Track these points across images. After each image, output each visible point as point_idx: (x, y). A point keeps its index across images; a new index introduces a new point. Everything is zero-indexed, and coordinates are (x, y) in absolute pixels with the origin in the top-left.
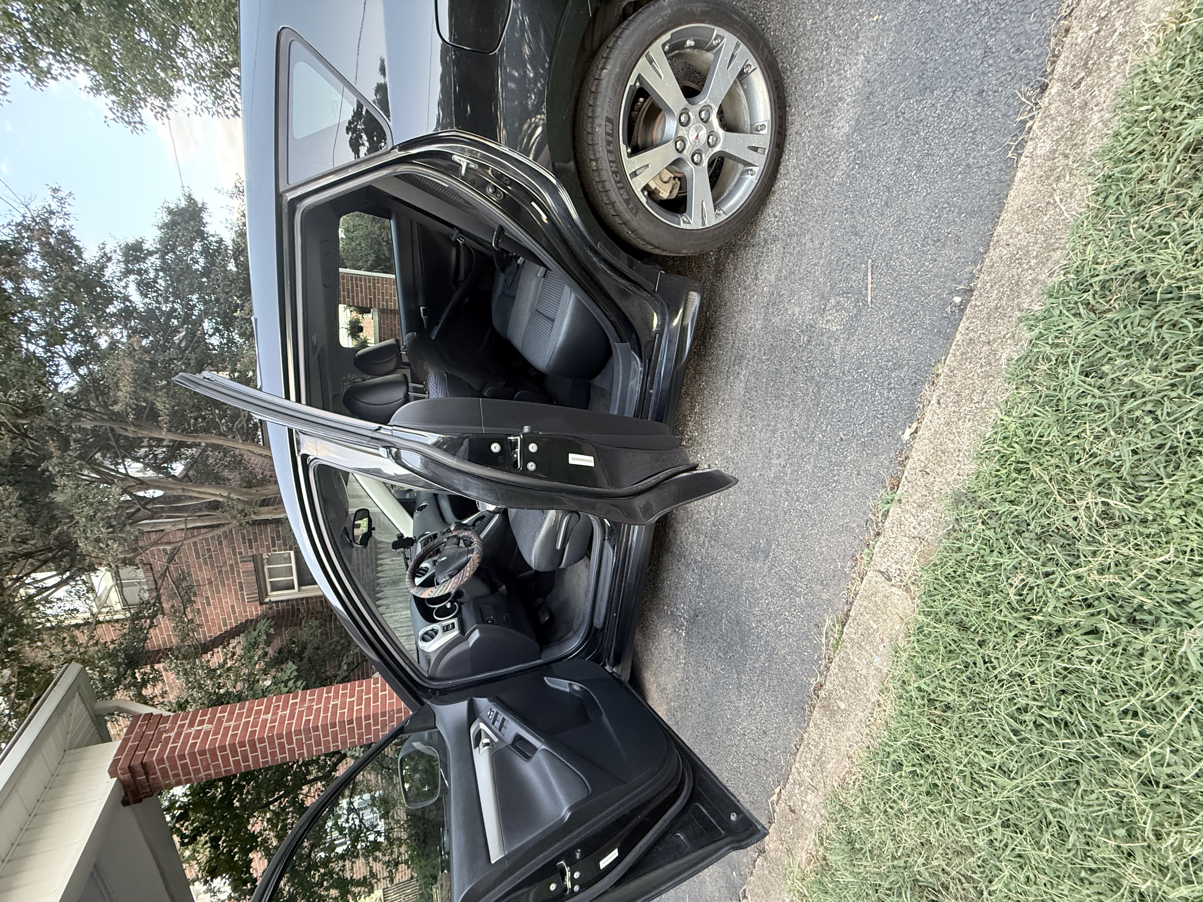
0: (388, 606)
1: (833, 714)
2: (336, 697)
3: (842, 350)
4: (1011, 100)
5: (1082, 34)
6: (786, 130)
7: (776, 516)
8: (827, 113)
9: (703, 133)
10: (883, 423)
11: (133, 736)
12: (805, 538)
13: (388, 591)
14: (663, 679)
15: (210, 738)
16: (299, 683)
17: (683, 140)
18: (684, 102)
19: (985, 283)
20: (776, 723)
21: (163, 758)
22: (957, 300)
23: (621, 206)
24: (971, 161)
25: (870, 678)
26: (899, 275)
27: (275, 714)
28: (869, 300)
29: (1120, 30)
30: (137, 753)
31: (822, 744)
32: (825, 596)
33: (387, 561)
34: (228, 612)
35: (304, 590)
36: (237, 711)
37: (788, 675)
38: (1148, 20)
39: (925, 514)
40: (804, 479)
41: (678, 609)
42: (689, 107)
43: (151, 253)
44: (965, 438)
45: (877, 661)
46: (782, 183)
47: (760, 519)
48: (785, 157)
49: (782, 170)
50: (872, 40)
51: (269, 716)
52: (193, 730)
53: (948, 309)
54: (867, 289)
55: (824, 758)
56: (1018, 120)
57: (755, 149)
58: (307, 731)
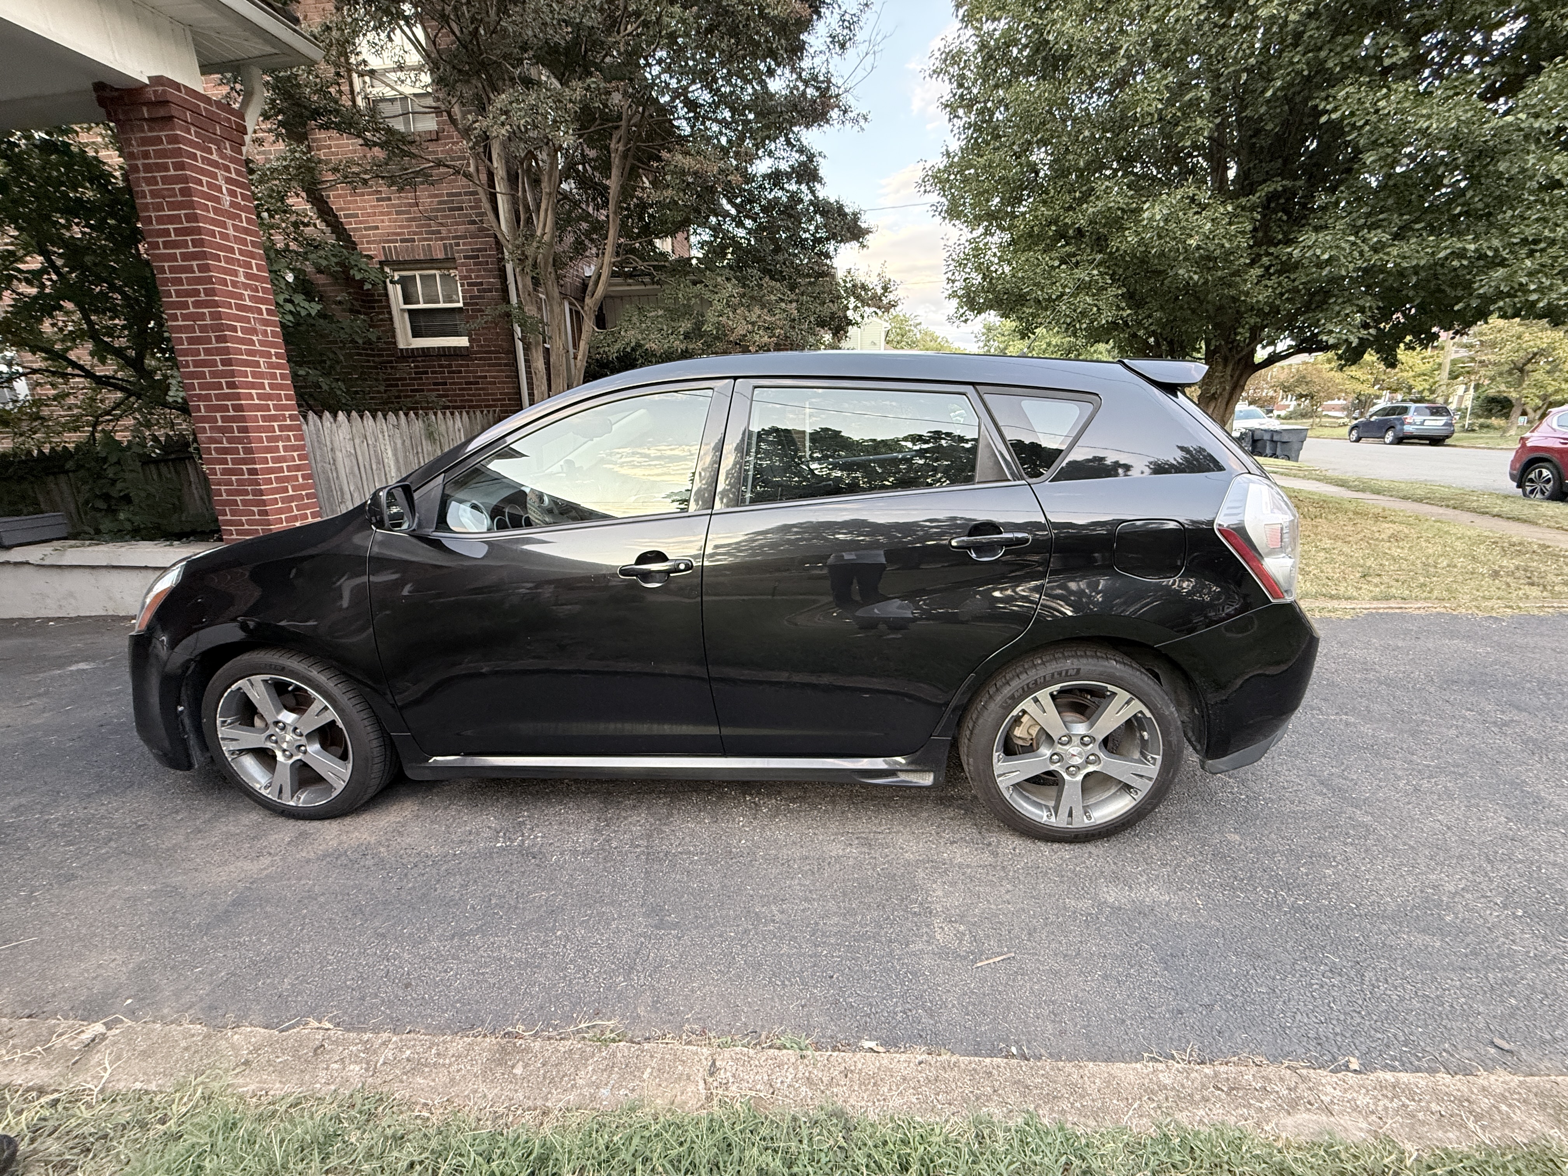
0: (398, 426)
1: (501, 1063)
2: (271, 365)
3: (922, 951)
4: (1184, 1040)
5: (1250, 1077)
6: (1089, 841)
7: (712, 926)
8: (1115, 878)
9: (1078, 761)
10: (869, 1016)
11: (214, 109)
12: (701, 966)
13: (418, 426)
14: (415, 828)
15: (210, 204)
16: (291, 318)
17: (1069, 742)
18: (1100, 738)
19: (1044, 1069)
20: (431, 997)
21: (179, 143)
22: (1014, 1050)
23: (1007, 691)
24: (1128, 1022)
25: (576, 1092)
26: (1012, 987)
27: (246, 286)
28: (979, 965)
29: (1264, 1107)
30: (188, 113)
31: (447, 1061)
32: (641, 1011)
33: (458, 424)
34: (367, 222)
35: (402, 316)
36: (249, 238)
37: (511, 994)
38: (1277, 1124)
39: (804, 1088)
40: (769, 948)
41: (532, 829)
42: (1097, 743)
43: (813, 192)
44: (898, 1101)
45: (604, 1092)
46: (1045, 849)
47: (699, 909)
48: (1067, 847)
49: (1056, 846)
50: (1184, 903)
51: (242, 279)
52: (221, 182)
53: (1002, 1045)
54: (987, 959)
55: (427, 1070)
56: (1174, 1052)
57: (1070, 815)
58: (220, 328)
